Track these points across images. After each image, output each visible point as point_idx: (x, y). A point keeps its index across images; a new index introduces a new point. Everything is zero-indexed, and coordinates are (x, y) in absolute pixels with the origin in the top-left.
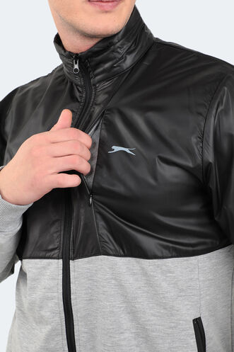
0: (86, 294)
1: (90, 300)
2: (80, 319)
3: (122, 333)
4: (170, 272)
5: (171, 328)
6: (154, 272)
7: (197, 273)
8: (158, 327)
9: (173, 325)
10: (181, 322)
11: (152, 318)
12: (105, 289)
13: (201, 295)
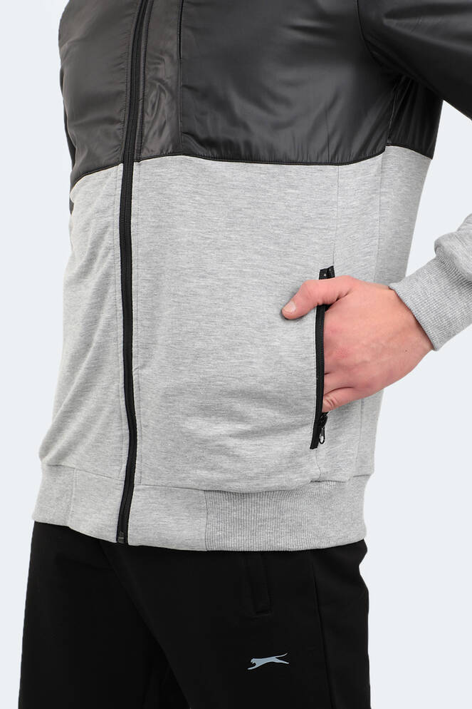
0: (153, 216)
1: (158, 227)
2: (141, 257)
3: (203, 277)
4: (291, 187)
5: (282, 274)
6: (266, 184)
7: (335, 192)
8: (263, 270)
9: (285, 269)
10: (298, 267)
11: (256, 257)
12: (183, 208)
13: (337, 229)
